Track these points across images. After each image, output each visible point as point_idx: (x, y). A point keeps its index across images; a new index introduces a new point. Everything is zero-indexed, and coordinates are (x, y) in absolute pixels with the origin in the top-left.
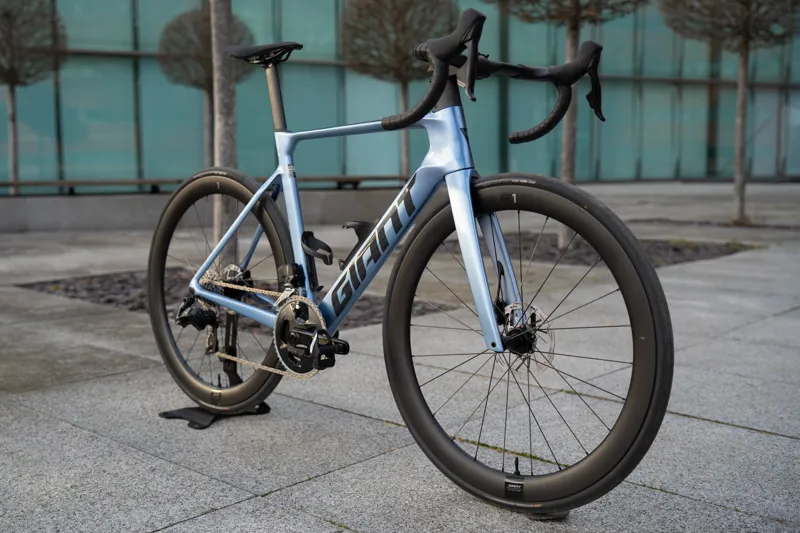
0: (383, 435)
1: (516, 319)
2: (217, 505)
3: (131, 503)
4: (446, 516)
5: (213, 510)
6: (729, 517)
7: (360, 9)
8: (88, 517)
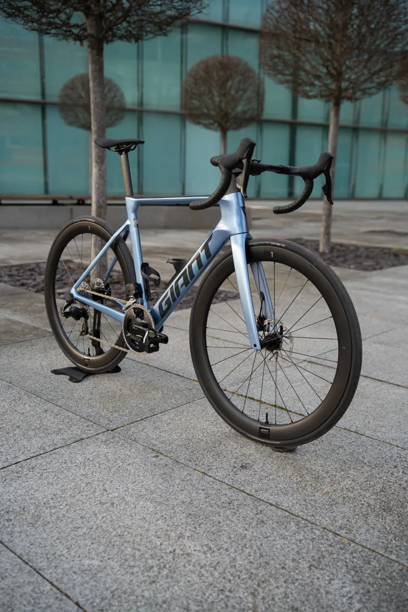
0: (190, 389)
1: (271, 328)
2: (84, 436)
3: (31, 433)
4: (222, 447)
5: (82, 439)
6: (392, 451)
7: (196, 80)
8: (5, 442)
